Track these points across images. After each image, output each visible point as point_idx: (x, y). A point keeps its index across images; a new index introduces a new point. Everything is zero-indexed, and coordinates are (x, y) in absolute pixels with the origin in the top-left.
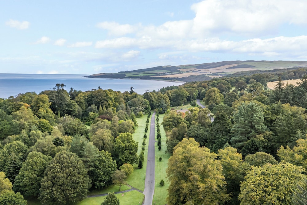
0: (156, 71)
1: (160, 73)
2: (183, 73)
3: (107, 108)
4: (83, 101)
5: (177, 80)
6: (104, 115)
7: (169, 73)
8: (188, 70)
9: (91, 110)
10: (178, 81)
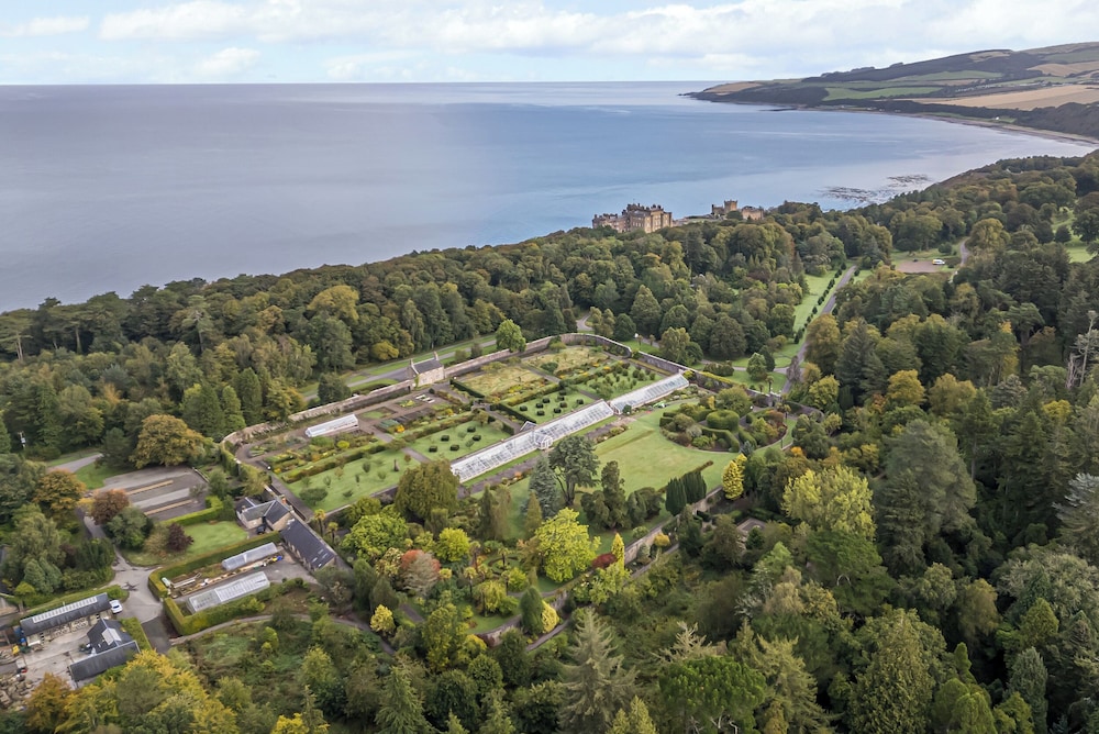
0: (945, 75)
1: (958, 83)
2: (1049, 85)
3: (761, 259)
4: (723, 246)
5: (1012, 121)
6: (756, 273)
7: (993, 82)
8: (1077, 68)
9: (736, 263)
10: (1014, 124)
